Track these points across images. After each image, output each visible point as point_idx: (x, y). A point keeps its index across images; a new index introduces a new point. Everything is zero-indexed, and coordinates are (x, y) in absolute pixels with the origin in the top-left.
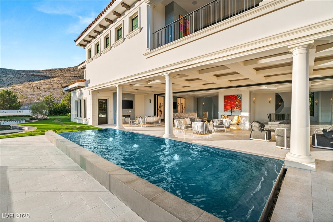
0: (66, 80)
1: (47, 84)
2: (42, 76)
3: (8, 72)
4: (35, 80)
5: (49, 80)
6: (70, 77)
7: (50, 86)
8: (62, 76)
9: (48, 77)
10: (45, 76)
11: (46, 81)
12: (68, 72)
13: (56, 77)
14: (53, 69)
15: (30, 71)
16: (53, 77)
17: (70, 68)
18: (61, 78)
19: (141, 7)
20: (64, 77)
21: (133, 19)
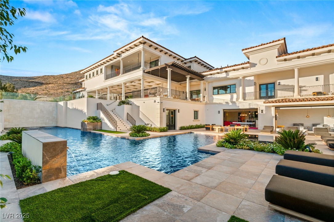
0: (61, 87)
1: (43, 90)
2: (36, 82)
4: (29, 86)
5: (44, 86)
6: (64, 84)
7: (47, 92)
9: (42, 84)
10: (39, 83)
11: (41, 87)
12: (61, 79)
13: (50, 84)
14: (46, 76)
15: (23, 78)
16: (47, 84)
17: (63, 75)
18: (55, 84)
19: (103, 67)
20: (58, 84)
21: (101, 69)
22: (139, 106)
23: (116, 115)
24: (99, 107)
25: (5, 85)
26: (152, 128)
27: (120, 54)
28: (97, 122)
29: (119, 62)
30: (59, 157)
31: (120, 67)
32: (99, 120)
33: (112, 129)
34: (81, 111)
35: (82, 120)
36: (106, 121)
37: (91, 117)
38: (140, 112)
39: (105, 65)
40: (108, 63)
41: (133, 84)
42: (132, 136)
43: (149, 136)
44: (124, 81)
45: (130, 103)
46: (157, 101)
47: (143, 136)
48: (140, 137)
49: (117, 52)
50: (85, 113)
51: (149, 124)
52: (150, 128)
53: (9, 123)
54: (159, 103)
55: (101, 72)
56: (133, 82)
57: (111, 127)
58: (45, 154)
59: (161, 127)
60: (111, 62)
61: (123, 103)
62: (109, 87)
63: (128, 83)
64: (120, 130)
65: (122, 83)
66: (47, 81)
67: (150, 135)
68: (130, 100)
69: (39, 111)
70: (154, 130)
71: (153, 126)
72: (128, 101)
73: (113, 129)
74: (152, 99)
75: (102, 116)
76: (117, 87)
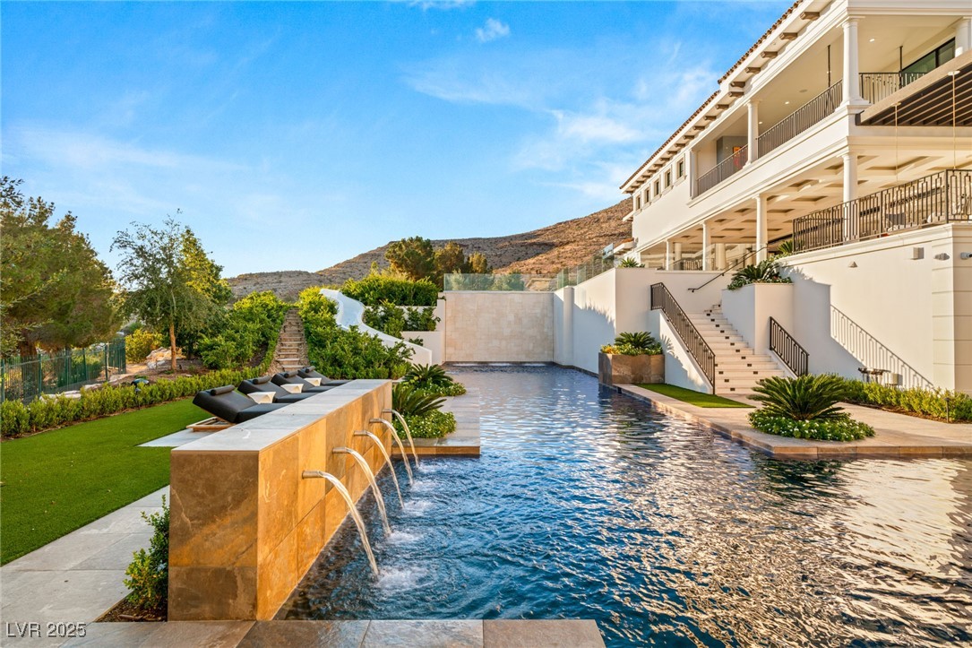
0: (592, 248)
1: (553, 263)
2: (540, 245)
3: (481, 246)
4: (527, 256)
5: (555, 252)
6: (601, 240)
7: (559, 266)
8: (581, 240)
9: (551, 246)
10: (546, 244)
11: (549, 256)
12: (595, 225)
13: (568, 243)
14: (561, 223)
15: (515, 237)
16: (562, 244)
17: (600, 213)
18: (580, 243)
19: (686, 153)
20: (585, 240)
21: (681, 164)
22: (829, 286)
23: (721, 328)
24: (659, 297)
25: (469, 259)
26: (898, 395)
27: (742, 84)
28: (647, 353)
29: (742, 118)
30: (228, 521)
31: (747, 137)
32: (653, 347)
33: (698, 386)
34: (603, 316)
35: (602, 347)
36: (677, 350)
37: (628, 336)
38: (834, 315)
39: (693, 143)
40: (702, 135)
41: (807, 191)
42: (761, 429)
43: (868, 442)
44: (764, 188)
45: (785, 274)
46: (930, 252)
47: (821, 436)
48: (803, 436)
49: (731, 78)
50: (612, 322)
51: (881, 372)
52: (885, 394)
53: (455, 349)
54: (945, 257)
55: (680, 173)
56: (806, 182)
57: (695, 377)
58: (180, 502)
59: (965, 392)
60: (713, 125)
61: (753, 275)
62: (706, 222)
63: (783, 191)
64: (733, 389)
65: (753, 197)
66: (563, 239)
67: (870, 434)
68: (784, 260)
69: (511, 317)
70: (915, 407)
71: (907, 385)
72: (777, 266)
73: (703, 387)
74: (900, 243)
75: (665, 331)
76: (741, 218)
